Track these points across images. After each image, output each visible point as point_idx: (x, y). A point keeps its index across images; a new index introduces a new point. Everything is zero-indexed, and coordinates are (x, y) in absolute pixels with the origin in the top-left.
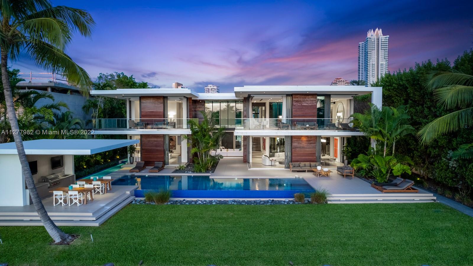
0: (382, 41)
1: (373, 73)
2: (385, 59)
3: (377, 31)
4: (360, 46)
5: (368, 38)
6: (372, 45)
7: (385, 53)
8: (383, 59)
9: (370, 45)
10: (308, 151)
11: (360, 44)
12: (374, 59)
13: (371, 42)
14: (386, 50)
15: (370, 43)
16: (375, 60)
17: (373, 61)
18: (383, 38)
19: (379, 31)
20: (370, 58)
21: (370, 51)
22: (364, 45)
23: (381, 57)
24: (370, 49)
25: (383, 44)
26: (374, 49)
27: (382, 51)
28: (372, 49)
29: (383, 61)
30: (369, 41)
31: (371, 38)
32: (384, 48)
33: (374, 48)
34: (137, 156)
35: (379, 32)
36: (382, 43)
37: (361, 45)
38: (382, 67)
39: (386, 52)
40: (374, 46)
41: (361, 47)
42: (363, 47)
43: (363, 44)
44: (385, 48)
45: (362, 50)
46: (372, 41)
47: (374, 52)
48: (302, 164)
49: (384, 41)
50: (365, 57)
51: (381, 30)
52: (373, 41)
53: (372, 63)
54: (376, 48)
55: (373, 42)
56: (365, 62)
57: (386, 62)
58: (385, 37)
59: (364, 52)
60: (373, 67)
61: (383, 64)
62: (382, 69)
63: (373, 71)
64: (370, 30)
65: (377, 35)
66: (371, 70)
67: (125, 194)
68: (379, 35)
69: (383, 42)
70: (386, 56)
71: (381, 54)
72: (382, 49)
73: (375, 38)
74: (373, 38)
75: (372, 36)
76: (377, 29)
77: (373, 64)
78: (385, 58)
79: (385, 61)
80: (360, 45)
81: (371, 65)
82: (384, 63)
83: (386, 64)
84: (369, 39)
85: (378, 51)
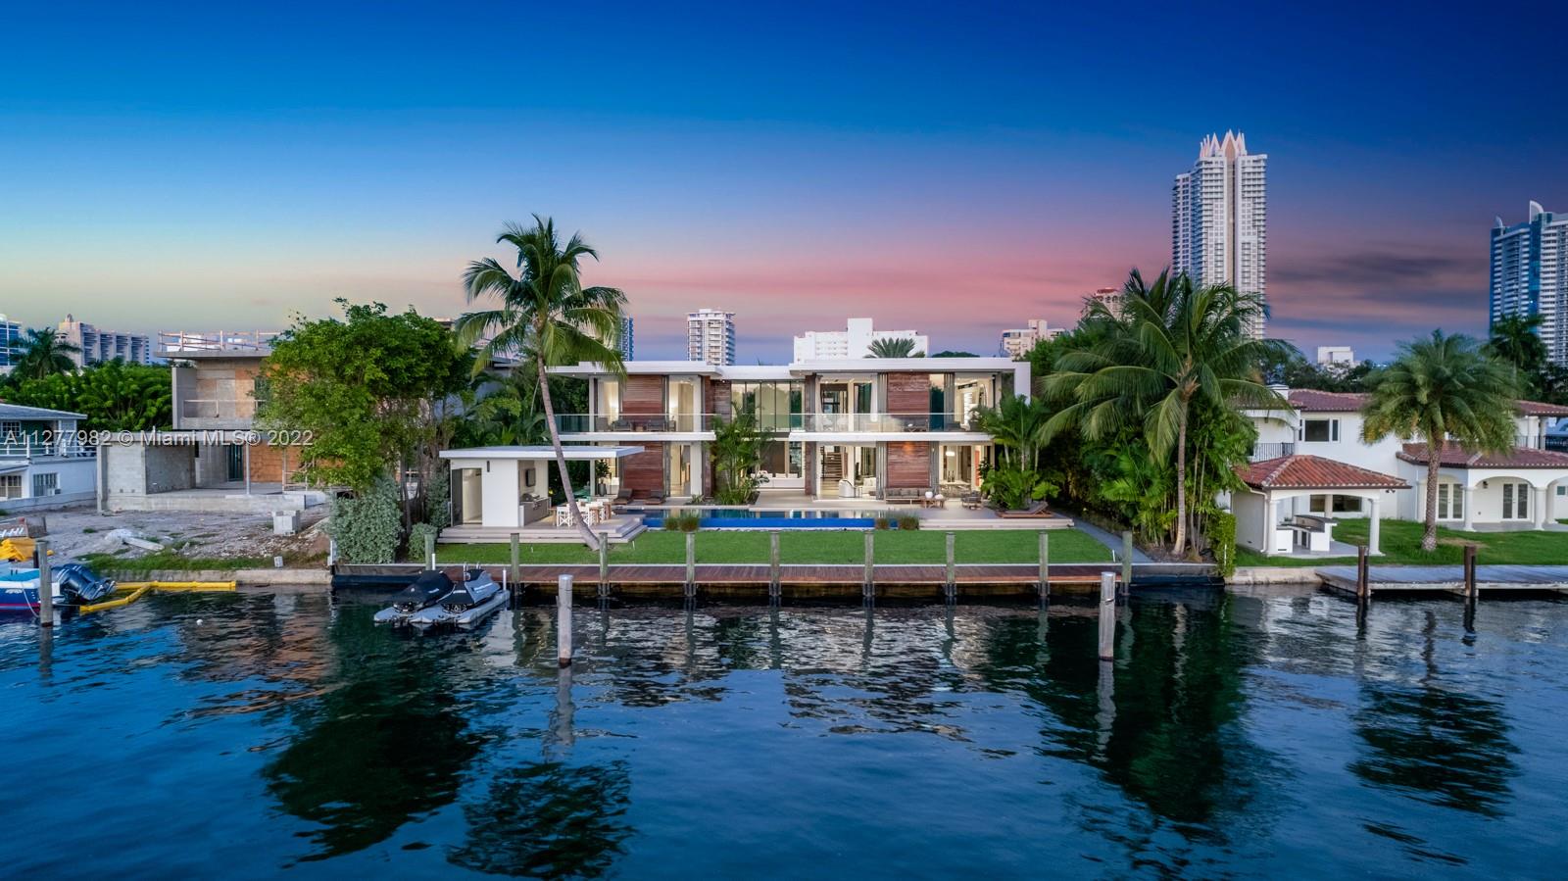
0: (1247, 170)
1: (1219, 270)
2: (1254, 226)
3: (1230, 140)
4: (1179, 187)
5: (1200, 164)
6: (1214, 184)
7: (1254, 209)
8: (1249, 228)
9: (1209, 184)
10: (915, 469)
11: (1178, 180)
12: (1222, 229)
13: (1211, 175)
14: (1257, 200)
15: (1209, 178)
16: (1225, 231)
17: (1217, 234)
18: (1249, 161)
19: (1235, 139)
20: (1209, 224)
21: (1209, 202)
22: (1189, 183)
23: (1243, 223)
24: (1209, 196)
25: (1249, 179)
26: (1219, 196)
27: (1246, 202)
28: (1214, 196)
29: (1249, 234)
30: (1204, 172)
31: (1211, 163)
32: (1252, 195)
33: (1221, 192)
34: (613, 482)
35: (1235, 144)
36: (1246, 176)
37: (1180, 184)
38: (1246, 252)
39: (1257, 206)
40: (1222, 186)
41: (1180, 189)
42: (1187, 191)
43: (1187, 179)
44: (1256, 195)
45: (1184, 198)
46: (1215, 171)
47: (1222, 206)
48: (905, 491)
49: (1251, 170)
50: (1193, 221)
51: (1241, 138)
52: (1218, 171)
53: (1216, 240)
54: (1225, 194)
55: (1216, 174)
56: (1194, 237)
57: (1259, 237)
58: (1255, 158)
59: (1189, 206)
60: (1219, 253)
61: (1249, 243)
62: (1246, 258)
63: (1219, 264)
64: (1208, 136)
65: (1230, 152)
66: (1211, 263)
67: (632, 521)
68: (1237, 151)
69: (1249, 173)
70: (1257, 218)
71: (1243, 211)
72: (1246, 195)
73: (1222, 162)
74: (1216, 162)
75: (1214, 156)
76: (1229, 135)
77: (1217, 244)
78: (1257, 223)
79: (1254, 234)
80: (1178, 184)
81: (1211, 246)
82: (1253, 239)
83: (1259, 243)
84: (1204, 166)
85: (1234, 202)
